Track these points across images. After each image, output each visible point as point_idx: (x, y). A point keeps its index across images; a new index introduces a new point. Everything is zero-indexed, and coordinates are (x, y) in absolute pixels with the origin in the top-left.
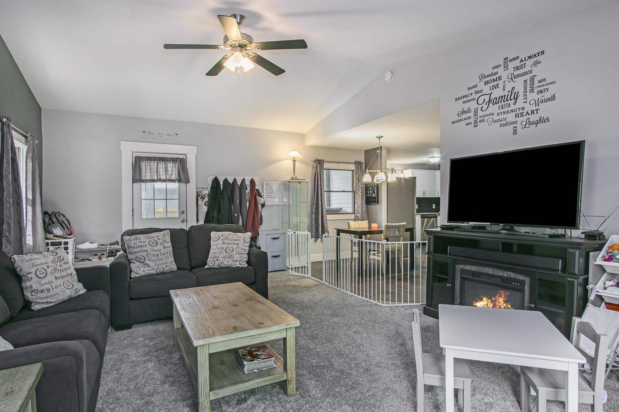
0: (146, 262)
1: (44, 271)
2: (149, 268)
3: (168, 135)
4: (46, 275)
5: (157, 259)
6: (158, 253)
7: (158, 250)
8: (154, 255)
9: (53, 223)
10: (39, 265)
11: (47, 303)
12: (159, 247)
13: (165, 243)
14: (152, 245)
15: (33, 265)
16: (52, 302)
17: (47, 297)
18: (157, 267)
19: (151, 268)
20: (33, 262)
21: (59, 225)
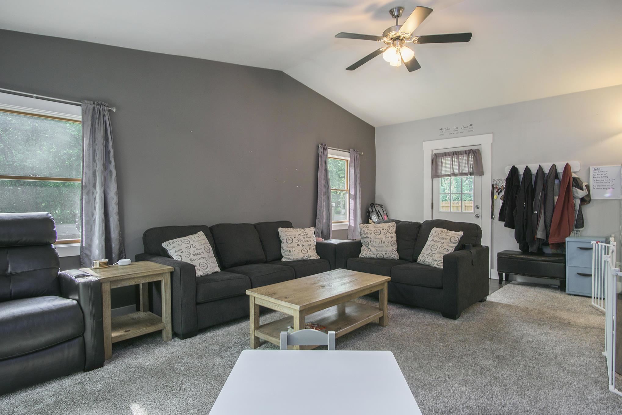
0: (370, 247)
1: (291, 239)
2: (371, 252)
3: (463, 127)
4: (292, 242)
5: (378, 246)
6: (379, 241)
7: (380, 239)
8: (376, 242)
9: (373, 212)
10: (289, 235)
11: (288, 259)
12: (382, 236)
13: (388, 234)
14: (376, 233)
15: (286, 235)
16: (290, 259)
17: (288, 255)
18: (378, 252)
19: (372, 252)
20: (286, 233)
21: (375, 213)
